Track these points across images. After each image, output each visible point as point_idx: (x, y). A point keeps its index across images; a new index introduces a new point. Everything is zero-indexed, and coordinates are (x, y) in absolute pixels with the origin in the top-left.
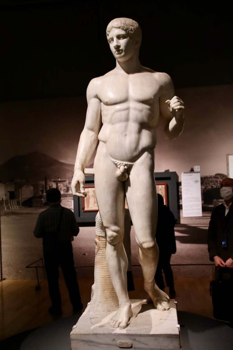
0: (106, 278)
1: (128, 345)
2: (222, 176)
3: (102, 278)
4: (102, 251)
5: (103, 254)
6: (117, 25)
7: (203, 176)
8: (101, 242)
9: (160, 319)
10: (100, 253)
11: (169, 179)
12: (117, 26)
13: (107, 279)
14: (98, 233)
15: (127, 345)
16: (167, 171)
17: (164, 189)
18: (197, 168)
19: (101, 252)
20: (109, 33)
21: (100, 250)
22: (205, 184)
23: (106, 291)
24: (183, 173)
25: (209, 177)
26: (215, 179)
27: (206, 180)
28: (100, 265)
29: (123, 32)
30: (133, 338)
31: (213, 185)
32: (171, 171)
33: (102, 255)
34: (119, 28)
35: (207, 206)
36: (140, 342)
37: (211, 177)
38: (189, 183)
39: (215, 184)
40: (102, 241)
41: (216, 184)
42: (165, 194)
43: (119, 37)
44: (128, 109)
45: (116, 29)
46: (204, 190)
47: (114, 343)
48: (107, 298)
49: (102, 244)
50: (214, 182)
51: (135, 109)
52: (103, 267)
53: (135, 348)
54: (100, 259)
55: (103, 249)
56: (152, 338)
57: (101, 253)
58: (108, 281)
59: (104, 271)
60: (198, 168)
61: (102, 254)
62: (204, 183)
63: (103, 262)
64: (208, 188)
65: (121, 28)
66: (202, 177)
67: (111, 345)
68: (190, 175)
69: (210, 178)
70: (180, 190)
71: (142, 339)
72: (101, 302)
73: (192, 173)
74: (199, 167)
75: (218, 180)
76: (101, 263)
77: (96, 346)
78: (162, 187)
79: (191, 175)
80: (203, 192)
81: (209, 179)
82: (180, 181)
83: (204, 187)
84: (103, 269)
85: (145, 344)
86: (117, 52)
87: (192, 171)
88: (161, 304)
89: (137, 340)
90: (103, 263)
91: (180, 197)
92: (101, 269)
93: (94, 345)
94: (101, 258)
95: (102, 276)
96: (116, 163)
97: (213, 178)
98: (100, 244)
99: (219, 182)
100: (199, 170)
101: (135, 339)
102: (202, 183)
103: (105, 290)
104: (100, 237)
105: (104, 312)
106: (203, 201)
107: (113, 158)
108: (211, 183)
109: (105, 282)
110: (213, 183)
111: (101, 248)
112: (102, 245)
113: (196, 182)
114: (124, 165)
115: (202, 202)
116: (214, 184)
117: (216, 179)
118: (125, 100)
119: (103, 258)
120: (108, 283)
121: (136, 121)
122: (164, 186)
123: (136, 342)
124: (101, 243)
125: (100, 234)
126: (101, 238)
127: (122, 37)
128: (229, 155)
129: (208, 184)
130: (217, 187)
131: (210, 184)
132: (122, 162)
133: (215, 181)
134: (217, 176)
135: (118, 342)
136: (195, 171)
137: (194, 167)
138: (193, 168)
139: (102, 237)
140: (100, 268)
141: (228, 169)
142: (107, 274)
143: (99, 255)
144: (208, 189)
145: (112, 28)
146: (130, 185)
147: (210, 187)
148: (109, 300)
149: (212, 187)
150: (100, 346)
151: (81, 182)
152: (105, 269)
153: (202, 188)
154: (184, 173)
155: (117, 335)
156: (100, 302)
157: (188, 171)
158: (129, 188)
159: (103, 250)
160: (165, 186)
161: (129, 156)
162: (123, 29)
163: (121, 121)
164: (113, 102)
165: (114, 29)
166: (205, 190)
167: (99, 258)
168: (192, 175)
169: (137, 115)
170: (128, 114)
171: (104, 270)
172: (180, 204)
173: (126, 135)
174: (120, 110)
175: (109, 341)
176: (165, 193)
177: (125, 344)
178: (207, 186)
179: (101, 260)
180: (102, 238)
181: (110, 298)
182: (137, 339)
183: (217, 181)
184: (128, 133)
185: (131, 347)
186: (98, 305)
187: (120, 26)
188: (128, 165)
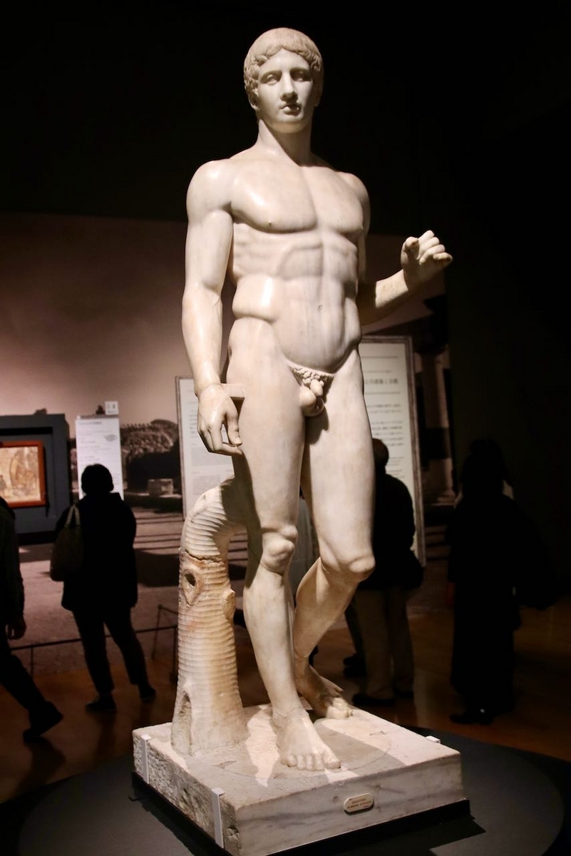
0: (220, 660)
1: (368, 803)
2: (166, 426)
3: (213, 661)
4: (210, 596)
5: (211, 603)
6: (292, 45)
7: (126, 424)
8: (206, 571)
9: (371, 735)
10: (204, 599)
11: (47, 431)
12: (294, 48)
13: (223, 662)
14: (202, 551)
15: (364, 803)
16: (41, 413)
17: (36, 457)
18: (111, 407)
19: (207, 598)
20: (268, 58)
21: (203, 594)
22: (131, 444)
23: (222, 695)
24: (79, 417)
25: (138, 427)
26: (152, 433)
27: (132, 433)
28: (204, 631)
29: (304, 65)
30: (374, 784)
31: (148, 447)
32: (50, 411)
33: (210, 605)
34: (297, 52)
35: (134, 494)
36: (389, 790)
37: (143, 428)
38: (93, 442)
39: (151, 444)
40: (209, 568)
41: (155, 442)
42: (40, 470)
43: (295, 74)
44: (319, 246)
45: (289, 53)
46: (127, 459)
47: (338, 804)
48: (227, 712)
49: (209, 577)
50: (149, 440)
51: (335, 249)
52: (212, 633)
53: (379, 807)
54: (202, 616)
55: (211, 588)
56: (412, 774)
57: (206, 601)
58: (224, 668)
59: (216, 644)
60: (114, 406)
61: (208, 603)
62: (129, 442)
63: (211, 622)
64: (137, 453)
65: (303, 54)
66: (123, 427)
67: (330, 812)
68: (95, 423)
69: (140, 429)
70: (72, 458)
71: (394, 782)
72: (215, 724)
73: (101, 418)
74: (116, 403)
75: (159, 434)
76: (205, 626)
77: (297, 824)
78: (32, 452)
79: (97, 423)
80: (125, 463)
81: (138, 432)
82: (72, 436)
83: (127, 452)
84: (212, 639)
85: (399, 792)
86: (287, 109)
87: (100, 412)
88: (332, 704)
89: (382, 786)
90: (212, 625)
91: (73, 475)
92: (208, 641)
93: (293, 824)
94: (208, 612)
95: (212, 659)
96: (300, 372)
97: (147, 430)
98: (205, 577)
99: (160, 440)
100: (116, 411)
101: (378, 787)
102: (123, 443)
103: (221, 693)
104: (203, 561)
105: (227, 745)
106: (126, 483)
107: (293, 360)
108: (143, 442)
109: (218, 672)
110: (147, 441)
111: (207, 588)
112: (209, 579)
113: (111, 438)
114: (319, 377)
115: (124, 486)
116: (148, 444)
117: (154, 433)
118: (311, 227)
119: (211, 611)
120: (225, 673)
121: (337, 276)
122: (35, 449)
123: (381, 793)
124: (208, 574)
125: (206, 551)
126: (206, 561)
127: (302, 75)
128: (181, 378)
129: (137, 444)
130: (155, 449)
131: (140, 444)
132: (314, 372)
133: (151, 437)
134: (156, 425)
135: (346, 801)
136: (107, 413)
137: (104, 404)
138: (102, 405)
139: (210, 558)
140: (205, 638)
141: (178, 410)
142: (221, 652)
143: (200, 607)
144: (137, 455)
145: (280, 50)
146: (326, 427)
147: (141, 451)
148: (232, 715)
149: (145, 449)
150: (306, 821)
151: (233, 418)
152: (216, 638)
153: (123, 454)
154: (83, 417)
155: (342, 787)
156: (215, 722)
157: (91, 414)
158: (323, 433)
159: (211, 593)
160: (39, 450)
161: (328, 356)
162: (304, 57)
163: (306, 273)
164: (288, 225)
165: (283, 51)
166: (130, 458)
167: (200, 613)
168: (101, 423)
169: (339, 263)
170: (321, 259)
171: (214, 642)
172: (74, 491)
173: (320, 307)
174: (305, 248)
175: (324, 803)
176: (40, 466)
177: (359, 803)
178: (135, 449)
179: (206, 618)
180: (210, 561)
181: (233, 709)
182: (383, 783)
183: (155, 438)
184: (323, 302)
185: (372, 807)
186: (210, 732)
187: (300, 49)
188: (326, 379)
